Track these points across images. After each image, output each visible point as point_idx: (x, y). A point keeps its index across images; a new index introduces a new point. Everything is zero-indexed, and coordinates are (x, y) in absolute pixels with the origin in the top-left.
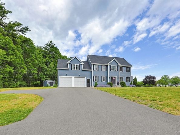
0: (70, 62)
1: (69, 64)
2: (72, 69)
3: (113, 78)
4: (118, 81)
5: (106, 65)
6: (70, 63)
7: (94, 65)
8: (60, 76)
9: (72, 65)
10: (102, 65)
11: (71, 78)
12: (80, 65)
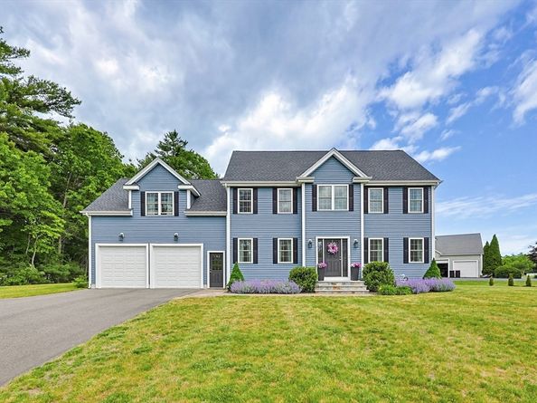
0: (134, 184)
1: (133, 191)
2: (143, 214)
3: (327, 248)
4: (356, 258)
5: (292, 183)
6: (136, 187)
7: (234, 189)
8: (97, 245)
9: (143, 194)
10: (275, 189)
11: (142, 250)
12: (177, 194)
